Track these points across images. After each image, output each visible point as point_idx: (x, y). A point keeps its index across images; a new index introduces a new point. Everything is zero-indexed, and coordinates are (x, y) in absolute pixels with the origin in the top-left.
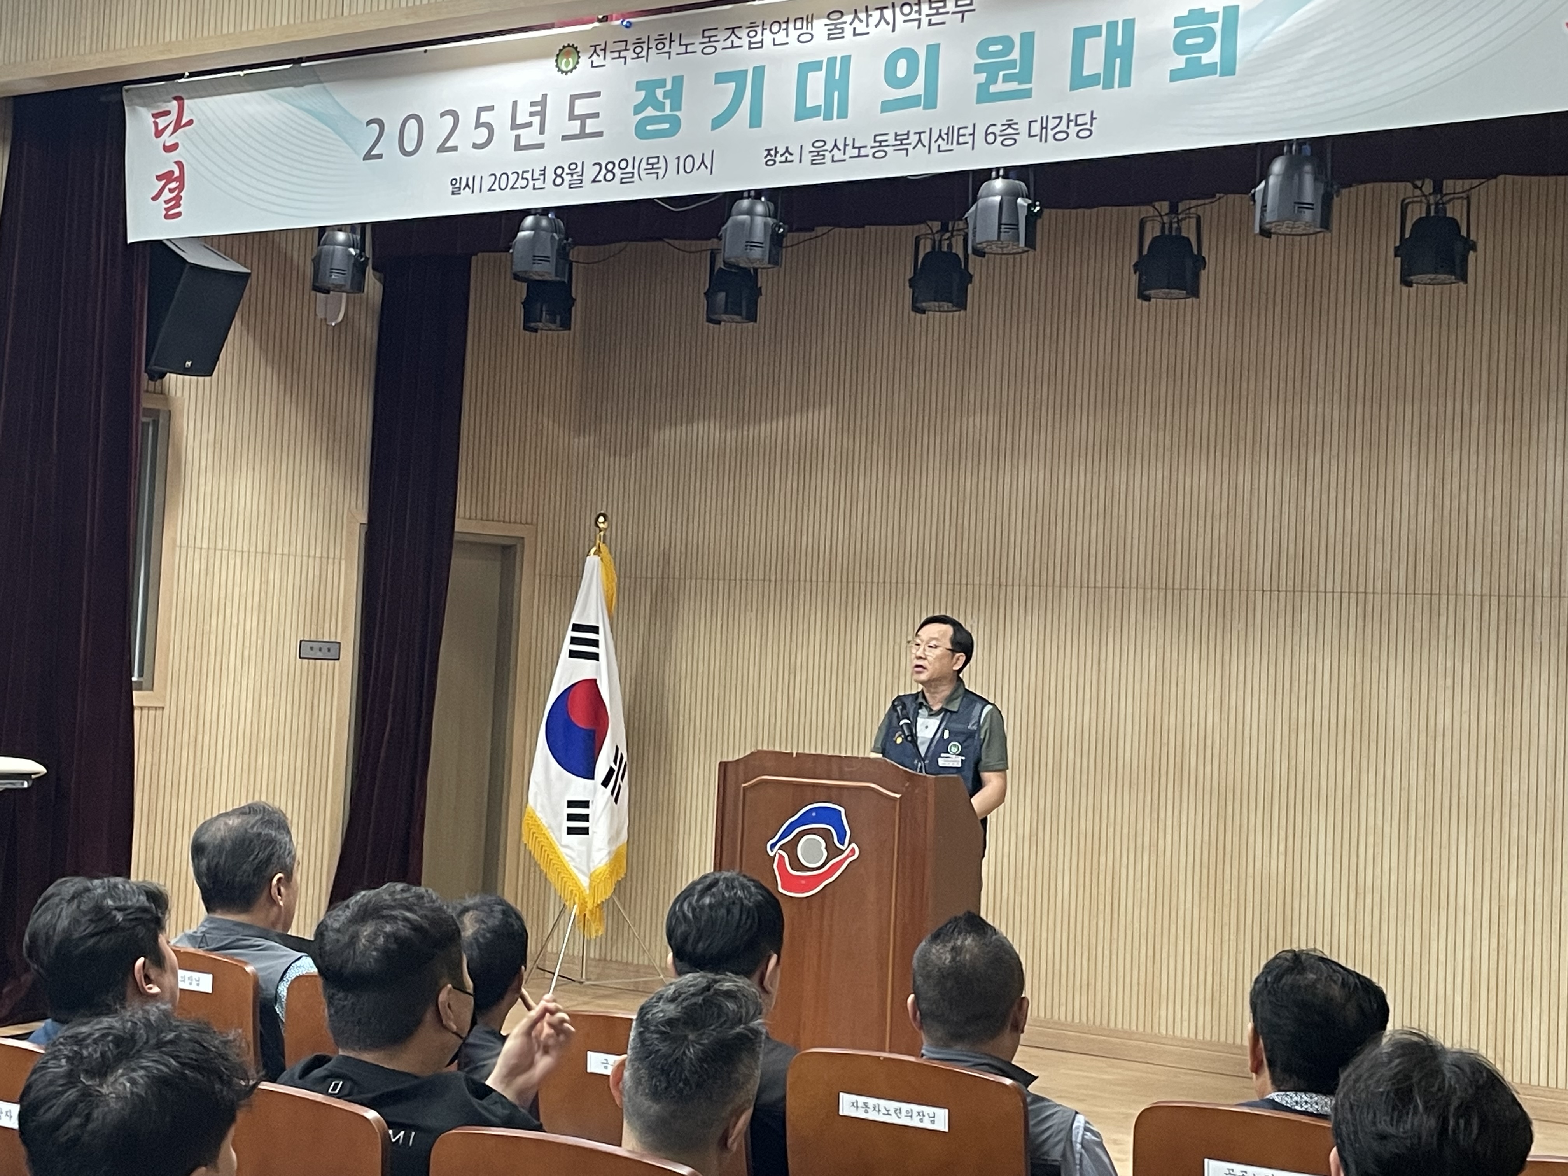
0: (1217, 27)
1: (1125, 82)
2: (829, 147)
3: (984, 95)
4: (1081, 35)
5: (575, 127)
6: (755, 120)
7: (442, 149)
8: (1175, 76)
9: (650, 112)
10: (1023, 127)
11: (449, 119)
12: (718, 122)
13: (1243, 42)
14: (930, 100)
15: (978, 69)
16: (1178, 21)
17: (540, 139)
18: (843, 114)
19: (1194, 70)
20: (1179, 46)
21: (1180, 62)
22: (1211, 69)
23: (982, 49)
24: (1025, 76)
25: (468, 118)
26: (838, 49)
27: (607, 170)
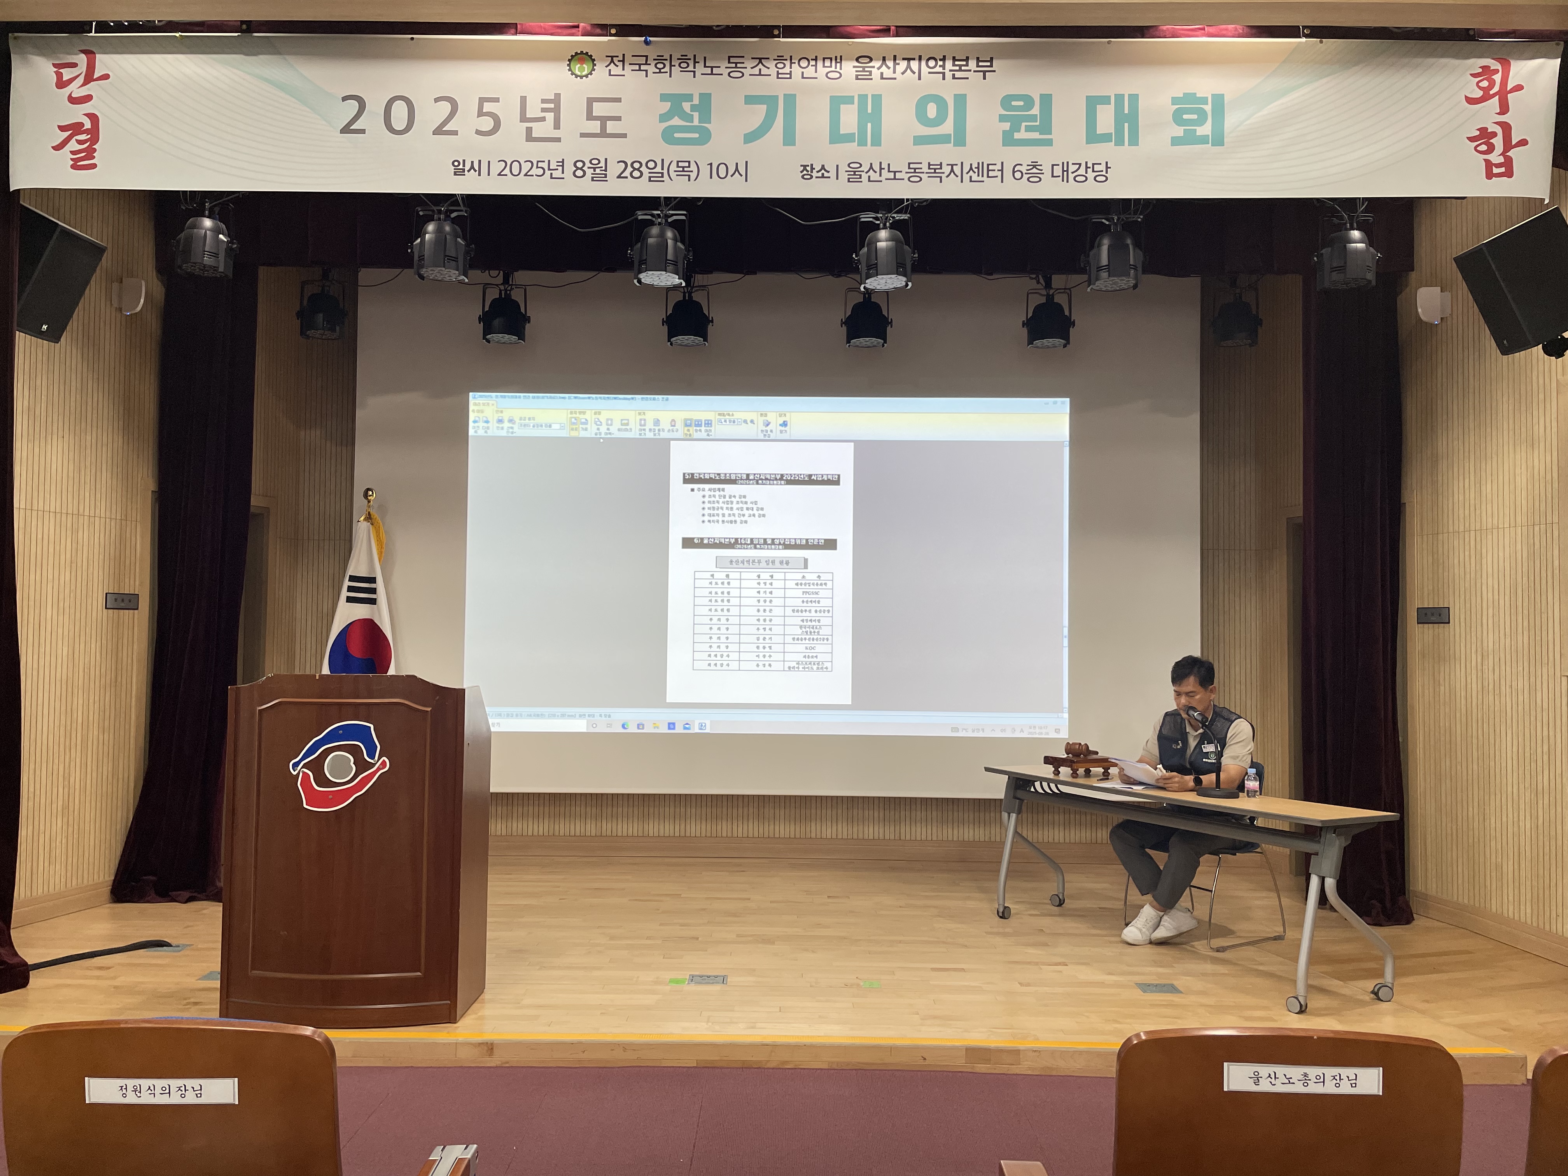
2: (865, 168)
8: (1176, 141)
19: (1189, 139)
21: (1179, 131)
22: (1203, 140)
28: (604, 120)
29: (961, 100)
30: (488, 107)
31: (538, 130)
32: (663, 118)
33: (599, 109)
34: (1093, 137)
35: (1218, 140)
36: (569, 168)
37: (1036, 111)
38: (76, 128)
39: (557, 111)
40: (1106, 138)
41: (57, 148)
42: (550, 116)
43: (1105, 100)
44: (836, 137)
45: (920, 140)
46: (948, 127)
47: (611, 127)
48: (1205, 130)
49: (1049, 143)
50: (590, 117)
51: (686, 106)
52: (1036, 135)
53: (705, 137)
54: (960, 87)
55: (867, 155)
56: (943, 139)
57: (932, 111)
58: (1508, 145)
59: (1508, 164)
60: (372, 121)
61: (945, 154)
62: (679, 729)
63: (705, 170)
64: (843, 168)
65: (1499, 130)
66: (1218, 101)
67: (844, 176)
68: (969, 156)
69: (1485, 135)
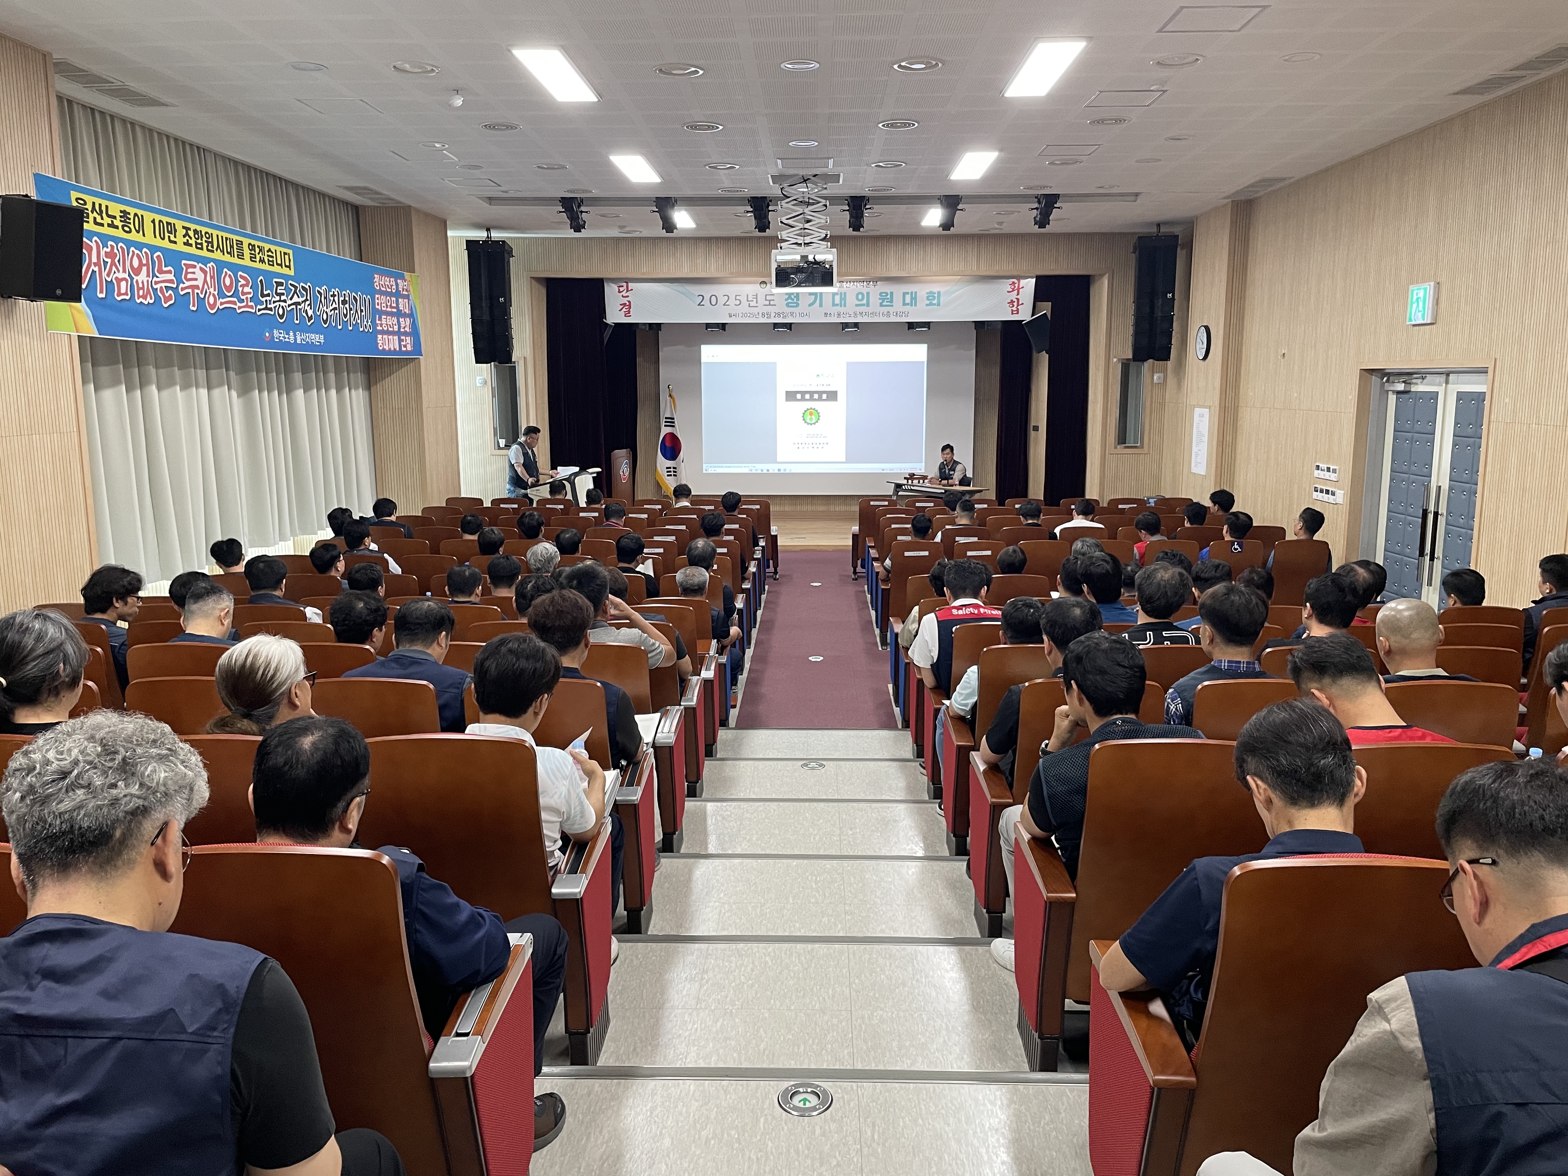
0: (936, 295)
1: (916, 305)
3: (881, 305)
4: (904, 294)
5: (767, 303)
6: (821, 305)
7: (724, 305)
8: (927, 305)
9: (790, 301)
10: (892, 313)
11: (727, 297)
12: (810, 305)
13: (942, 299)
14: (868, 305)
15: (880, 299)
16: (927, 293)
17: (756, 305)
18: (845, 306)
19: (931, 304)
20: (928, 298)
22: (935, 304)
23: (881, 294)
24: (891, 301)
25: (732, 298)
26: (842, 290)
27: (778, 315)
28: (770, 301)
29: (868, 293)
30: (737, 298)
31: (752, 304)
32: (786, 300)
33: (768, 298)
34: (904, 304)
35: (939, 305)
36: (760, 314)
37: (889, 297)
38: (624, 305)
39: (757, 298)
40: (908, 304)
41: (620, 310)
42: (755, 300)
43: (908, 293)
44: (834, 305)
45: (857, 305)
46: (865, 302)
47: (772, 303)
48: (935, 302)
49: (892, 306)
50: (766, 300)
51: (793, 297)
52: (889, 304)
53: (798, 305)
54: (868, 290)
55: (842, 310)
56: (863, 305)
57: (860, 297)
58: (1018, 305)
59: (1018, 310)
60: (706, 302)
61: (864, 309)
62: (782, 471)
63: (798, 315)
64: (836, 314)
65: (1016, 300)
66: (939, 293)
67: (836, 316)
68: (870, 310)
69: (1012, 302)
